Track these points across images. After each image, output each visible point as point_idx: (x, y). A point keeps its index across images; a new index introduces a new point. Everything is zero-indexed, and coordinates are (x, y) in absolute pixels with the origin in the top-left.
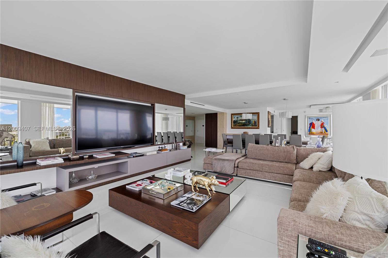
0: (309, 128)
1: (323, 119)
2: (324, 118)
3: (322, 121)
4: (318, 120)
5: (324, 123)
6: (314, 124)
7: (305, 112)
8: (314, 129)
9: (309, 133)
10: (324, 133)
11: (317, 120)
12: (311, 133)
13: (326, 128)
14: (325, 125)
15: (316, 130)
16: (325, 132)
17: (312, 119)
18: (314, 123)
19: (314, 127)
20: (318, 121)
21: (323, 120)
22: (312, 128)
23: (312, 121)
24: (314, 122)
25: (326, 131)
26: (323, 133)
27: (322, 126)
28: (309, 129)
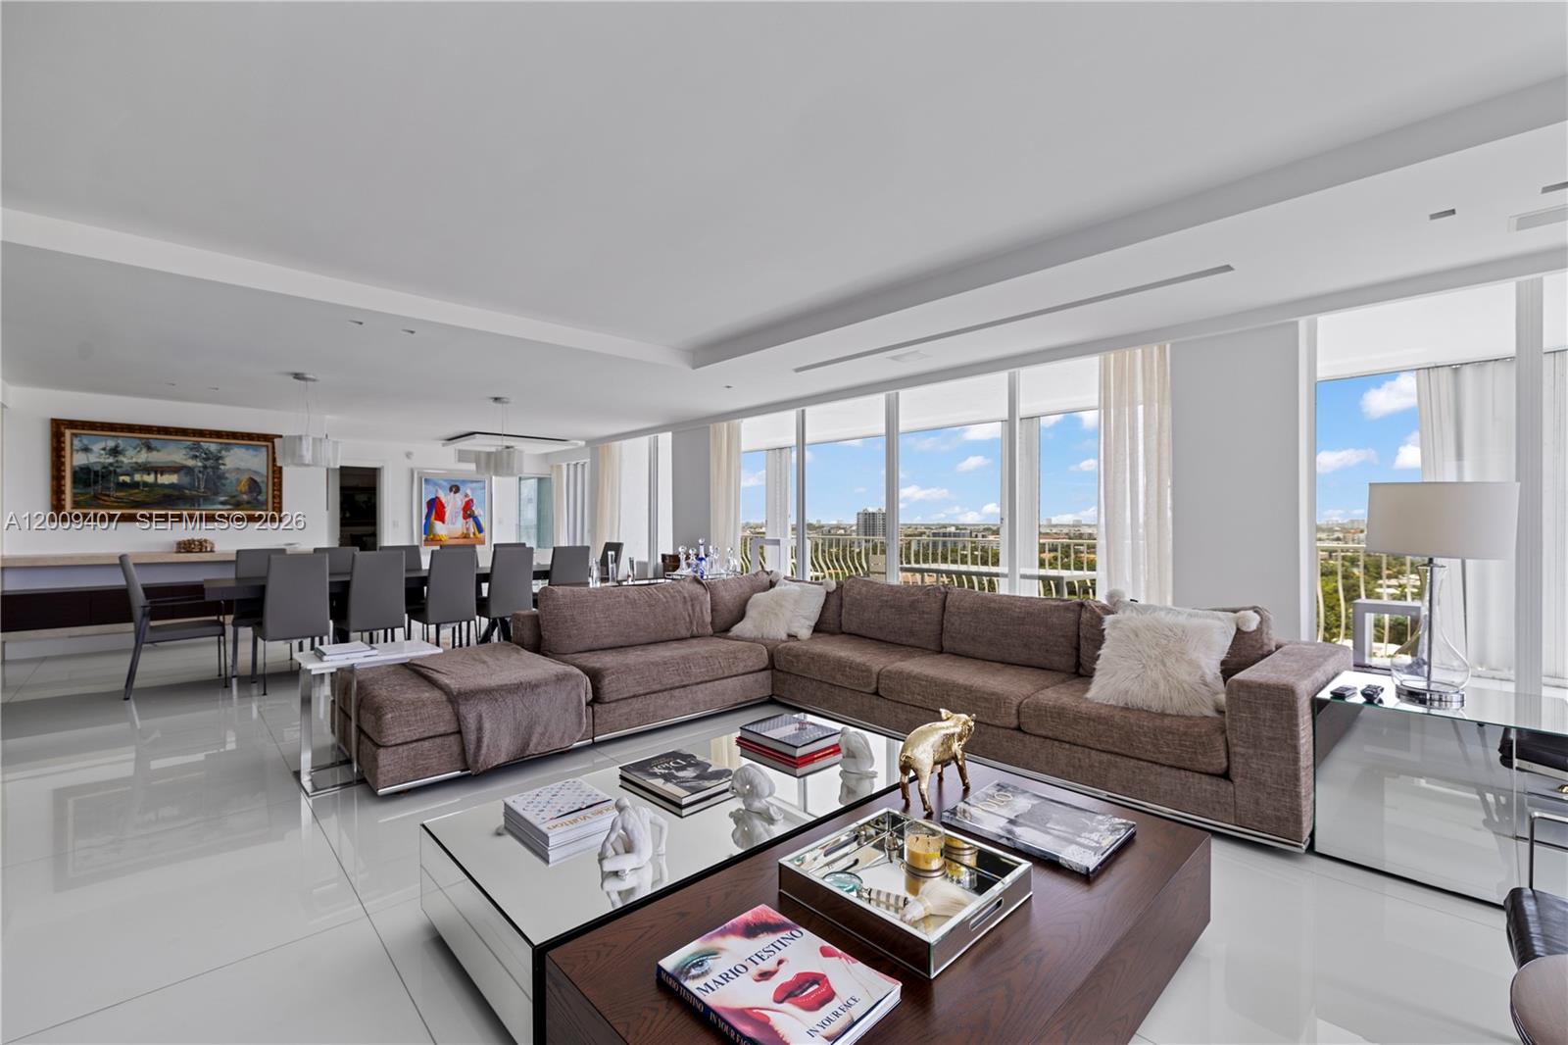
0: (424, 517)
1: (472, 489)
2: (472, 482)
3: (466, 496)
4: (455, 489)
5: (472, 500)
6: (441, 502)
7: (408, 455)
8: (443, 522)
9: (426, 540)
10: (472, 536)
11: (451, 490)
12: (432, 540)
13: (480, 518)
14: (477, 510)
15: (451, 526)
16: (477, 533)
17: (436, 484)
18: (443, 501)
19: (441, 518)
20: (455, 493)
21: (469, 492)
22: (436, 519)
23: (437, 491)
24: (446, 497)
25: (480, 529)
26: (469, 538)
27: (468, 511)
28: (424, 521)
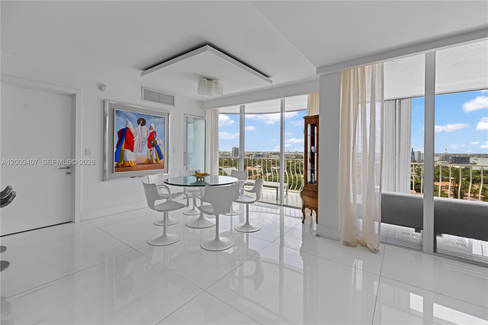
0: (115, 146)
1: (154, 123)
2: (155, 117)
3: (151, 128)
4: (142, 122)
5: (155, 132)
6: (130, 132)
7: (101, 87)
8: (133, 151)
9: (117, 166)
10: (154, 162)
11: (139, 123)
12: (123, 166)
13: (160, 147)
14: (159, 141)
15: (138, 154)
16: (158, 159)
17: (126, 116)
18: (133, 132)
19: (130, 146)
20: (142, 125)
21: (153, 125)
22: (125, 148)
23: (127, 122)
24: (133, 127)
25: (160, 156)
26: (152, 163)
27: (151, 141)
28: (115, 149)
